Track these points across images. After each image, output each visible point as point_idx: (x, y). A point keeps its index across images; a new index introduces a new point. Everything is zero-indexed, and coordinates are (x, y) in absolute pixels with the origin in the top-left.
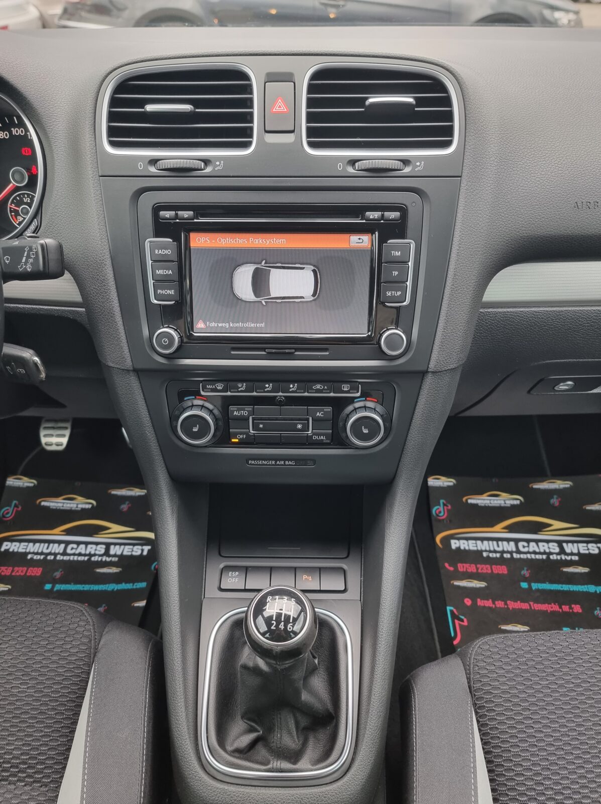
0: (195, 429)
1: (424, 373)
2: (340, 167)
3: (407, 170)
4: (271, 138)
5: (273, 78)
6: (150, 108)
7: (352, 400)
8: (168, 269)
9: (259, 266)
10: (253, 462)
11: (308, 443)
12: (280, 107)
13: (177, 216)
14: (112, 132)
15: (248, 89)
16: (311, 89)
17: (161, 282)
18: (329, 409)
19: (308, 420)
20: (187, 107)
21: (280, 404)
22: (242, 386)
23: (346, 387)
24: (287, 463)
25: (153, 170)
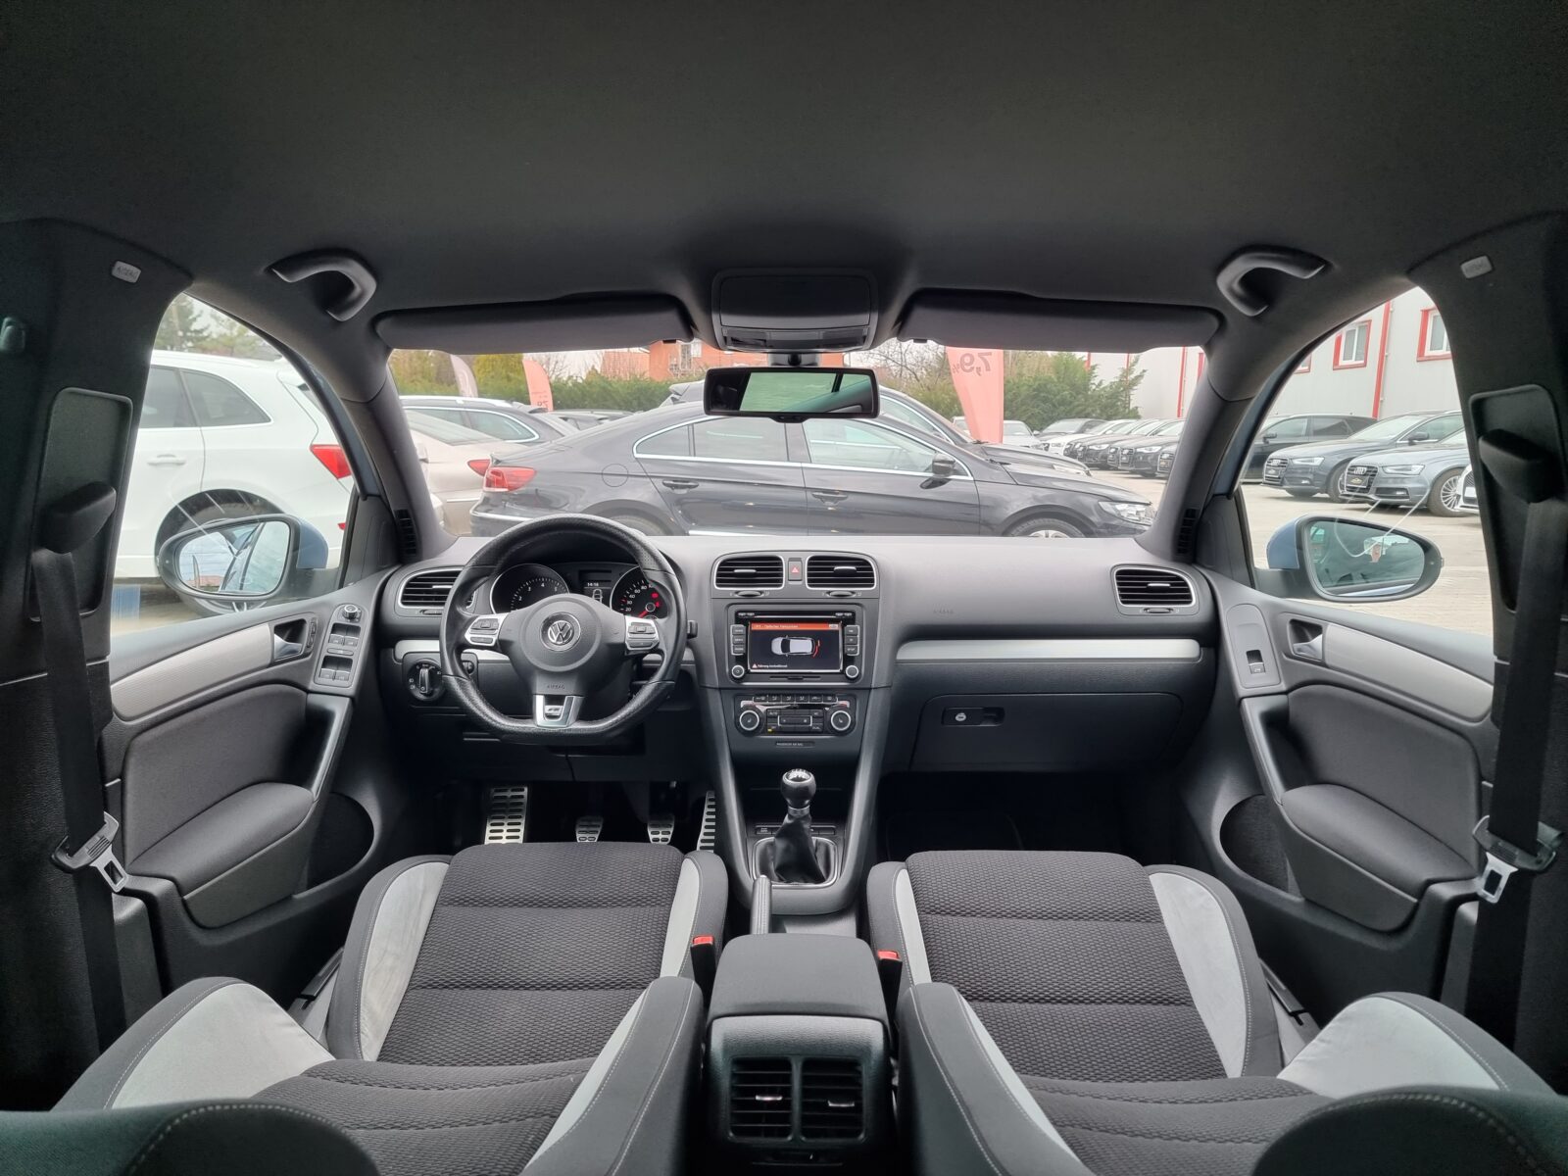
0: (749, 721)
1: (870, 689)
2: (823, 595)
3: (854, 596)
4: (791, 583)
5: (791, 559)
6: (736, 571)
8: (741, 639)
9: (785, 638)
10: (779, 744)
11: (810, 732)
12: (795, 571)
13: (746, 615)
14: (718, 581)
15: (781, 564)
16: (809, 564)
17: (737, 644)
18: (820, 711)
19: (809, 718)
20: (753, 571)
21: (795, 708)
22: (775, 698)
23: (830, 698)
25: (737, 596)
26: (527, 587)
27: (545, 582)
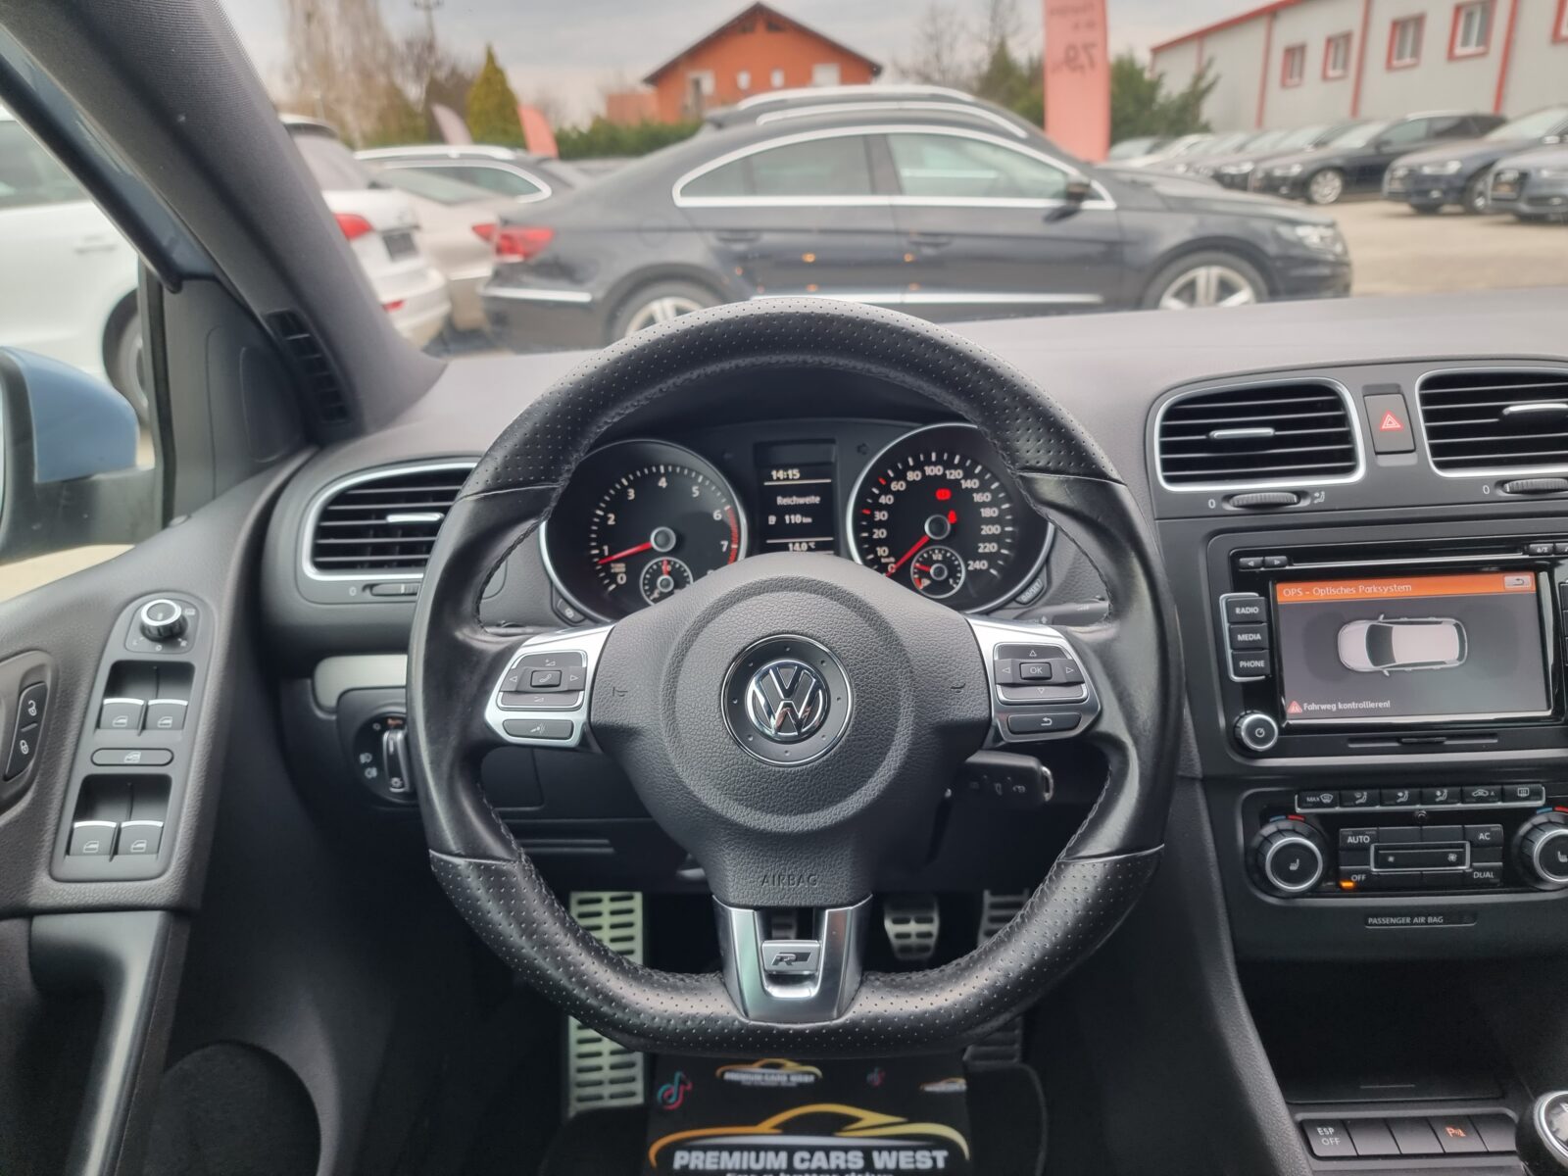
0: (1294, 867)
2: (1486, 490)
4: (1385, 461)
5: (1371, 391)
6: (1216, 434)
7: (1531, 812)
8: (1254, 632)
9: (1375, 623)
10: (1375, 921)
11: (1464, 884)
12: (1390, 423)
13: (1264, 564)
14: (1167, 465)
15: (1340, 405)
16: (1424, 401)
17: (1243, 651)
18: (1497, 827)
19: (1463, 846)
20: (1268, 431)
21: (1421, 822)
22: (1362, 796)
23: (1523, 792)
24: (1430, 920)
26: (625, 489)
27: (667, 474)
